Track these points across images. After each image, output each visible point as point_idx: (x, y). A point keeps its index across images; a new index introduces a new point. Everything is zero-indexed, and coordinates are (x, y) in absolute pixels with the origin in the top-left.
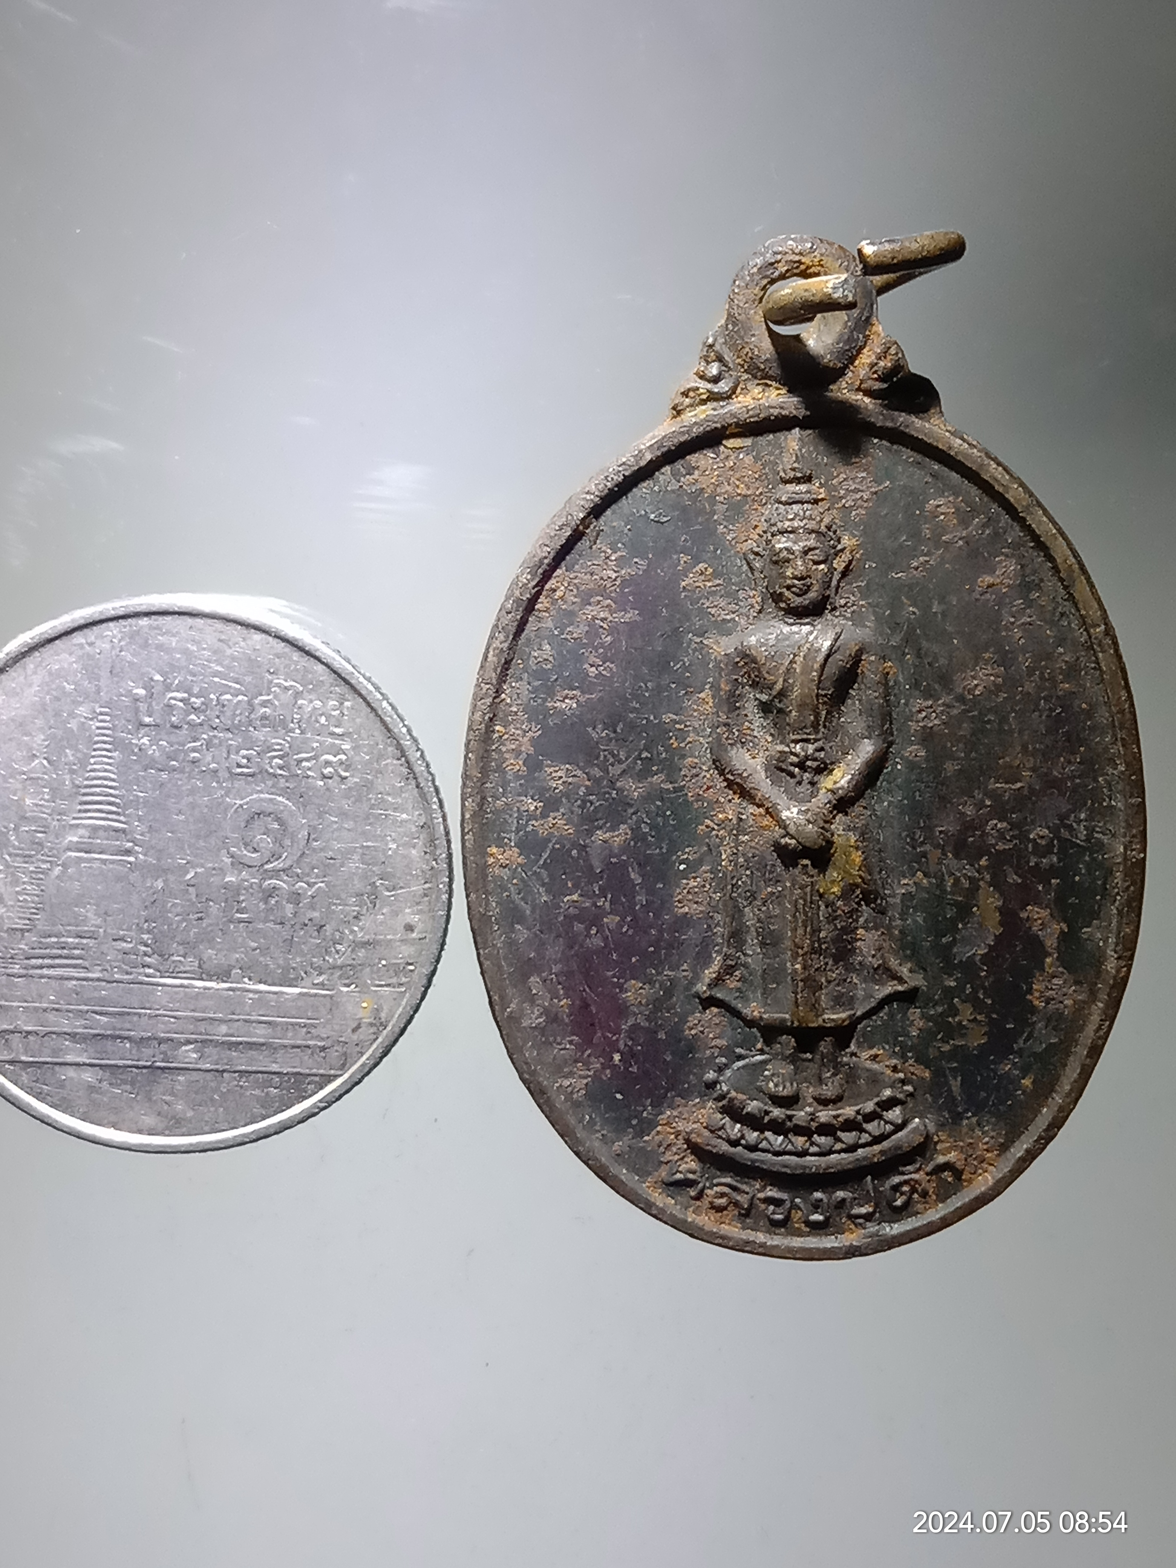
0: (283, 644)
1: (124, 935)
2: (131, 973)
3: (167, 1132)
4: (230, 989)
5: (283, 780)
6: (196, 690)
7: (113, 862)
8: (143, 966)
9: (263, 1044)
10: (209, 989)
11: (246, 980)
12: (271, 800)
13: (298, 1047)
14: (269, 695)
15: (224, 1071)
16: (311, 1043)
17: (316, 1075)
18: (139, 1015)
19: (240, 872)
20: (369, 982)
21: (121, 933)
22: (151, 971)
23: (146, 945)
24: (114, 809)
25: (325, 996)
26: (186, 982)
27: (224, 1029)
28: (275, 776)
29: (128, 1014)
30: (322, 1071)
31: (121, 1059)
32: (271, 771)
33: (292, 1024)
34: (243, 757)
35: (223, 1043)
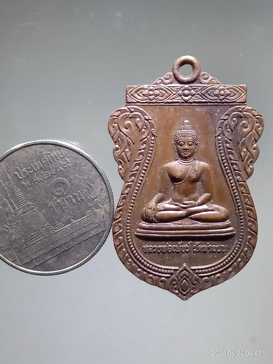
0: (40, 145)
1: (43, 226)
2: (49, 233)
3: (77, 262)
4: (72, 225)
5: (57, 174)
6: (27, 165)
7: (31, 212)
8: (51, 230)
9: (85, 232)
10: (67, 227)
11: (74, 221)
12: (57, 179)
13: (94, 228)
14: (43, 158)
15: (81, 242)
16: (96, 226)
17: (101, 232)
18: (56, 241)
19: (60, 199)
20: (100, 206)
21: (42, 226)
22: (53, 230)
23: (49, 226)
24: (25, 201)
25: (92, 214)
26: (62, 228)
27: (75, 233)
28: (55, 174)
29: (54, 242)
30: (101, 231)
31: (58, 253)
32: (53, 173)
33: (90, 224)
34: (46, 174)
35: (77, 237)
